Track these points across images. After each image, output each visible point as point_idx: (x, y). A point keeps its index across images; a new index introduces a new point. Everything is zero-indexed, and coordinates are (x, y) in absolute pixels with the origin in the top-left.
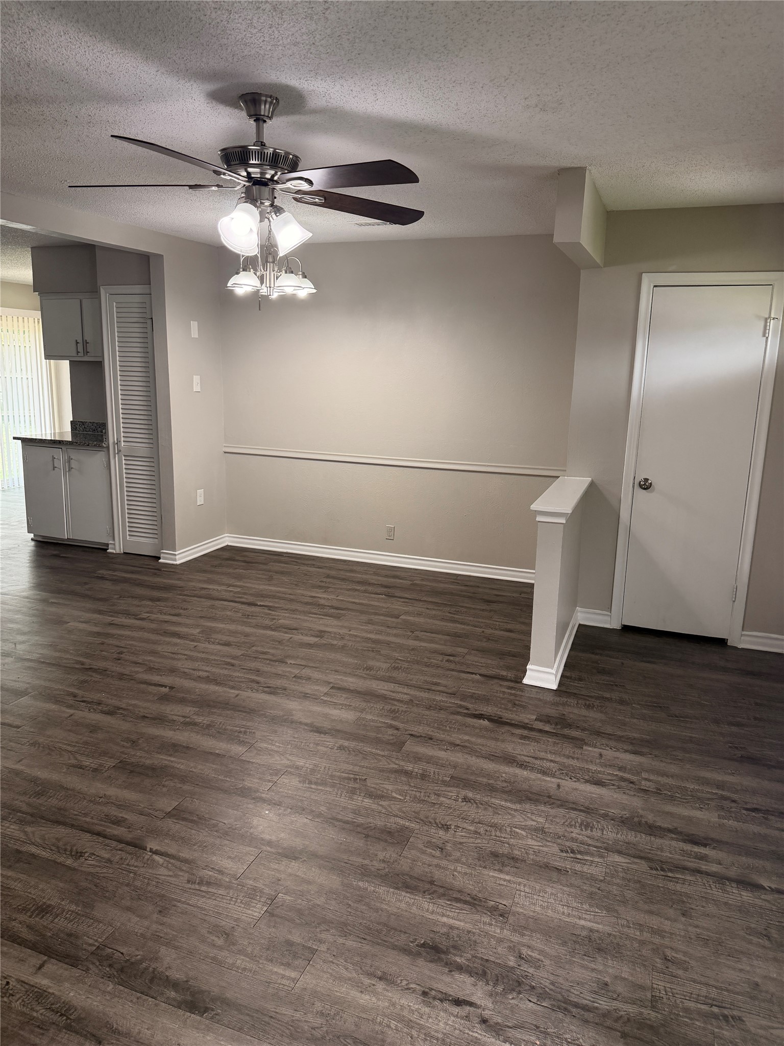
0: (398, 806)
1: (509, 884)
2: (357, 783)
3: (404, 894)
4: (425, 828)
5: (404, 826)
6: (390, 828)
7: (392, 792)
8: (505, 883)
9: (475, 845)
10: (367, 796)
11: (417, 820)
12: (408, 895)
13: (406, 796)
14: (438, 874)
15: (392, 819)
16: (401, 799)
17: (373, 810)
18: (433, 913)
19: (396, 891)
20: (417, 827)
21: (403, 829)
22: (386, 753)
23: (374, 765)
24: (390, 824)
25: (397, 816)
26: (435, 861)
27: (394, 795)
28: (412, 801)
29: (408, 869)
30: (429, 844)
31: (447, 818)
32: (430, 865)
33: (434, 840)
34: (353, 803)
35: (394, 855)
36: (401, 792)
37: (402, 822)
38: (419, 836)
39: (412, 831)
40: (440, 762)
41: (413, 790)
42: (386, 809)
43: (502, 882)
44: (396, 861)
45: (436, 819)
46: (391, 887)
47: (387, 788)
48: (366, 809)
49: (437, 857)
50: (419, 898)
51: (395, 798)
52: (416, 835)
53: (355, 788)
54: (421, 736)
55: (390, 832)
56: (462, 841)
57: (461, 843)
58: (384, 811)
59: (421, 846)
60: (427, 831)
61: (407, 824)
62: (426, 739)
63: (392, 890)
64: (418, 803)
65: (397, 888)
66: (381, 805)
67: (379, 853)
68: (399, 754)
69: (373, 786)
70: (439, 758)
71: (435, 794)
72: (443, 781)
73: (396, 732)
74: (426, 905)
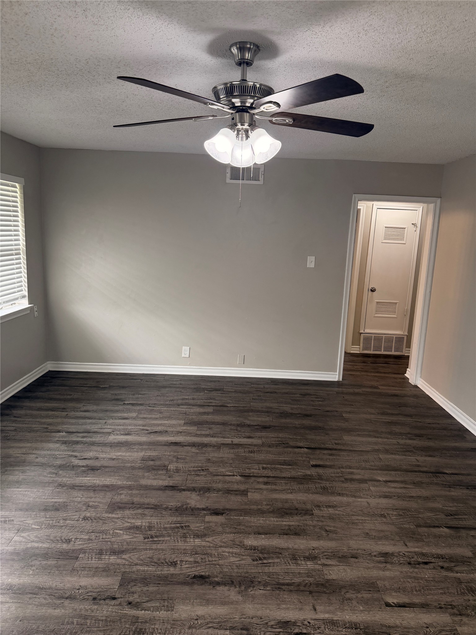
0: (117, 525)
1: (53, 497)
2: (150, 535)
3: (108, 483)
4: (98, 515)
5: (112, 513)
6: (120, 510)
7: (123, 534)
8: (55, 497)
9: (68, 512)
10: (139, 527)
11: (104, 518)
12: (106, 484)
13: (113, 533)
14: (92, 494)
15: (120, 516)
16: (116, 530)
17: (133, 518)
18: (94, 480)
19: (112, 484)
20: (103, 515)
21: (111, 512)
22: (135, 568)
23: (143, 553)
24: (121, 512)
25: (117, 518)
26: (93, 500)
27: (121, 532)
28: (108, 530)
29: (107, 493)
30: (95, 507)
31: (84, 525)
32: (96, 497)
33: (93, 510)
34: (147, 520)
35: (116, 498)
36: (117, 535)
37: (114, 515)
38: (103, 510)
39: (106, 512)
40: (86, 572)
41: (108, 538)
42: (125, 521)
43: (57, 497)
44: (114, 495)
45: (91, 522)
46: (115, 485)
47: (127, 536)
48: (138, 518)
49: (91, 502)
50: (101, 483)
51: (120, 530)
52: (104, 510)
53: (150, 530)
54: (104, 600)
55: (120, 508)
56: (76, 513)
57: (77, 511)
58: (126, 520)
59: (101, 505)
60: (97, 514)
61: (110, 515)
62: (99, 597)
63: (115, 484)
64: (104, 530)
65: (112, 485)
66: (129, 523)
67: (124, 497)
68: (123, 570)
69: (138, 535)
70: (87, 576)
71: (91, 540)
72: (85, 553)
73: (131, 599)
74: (97, 482)
